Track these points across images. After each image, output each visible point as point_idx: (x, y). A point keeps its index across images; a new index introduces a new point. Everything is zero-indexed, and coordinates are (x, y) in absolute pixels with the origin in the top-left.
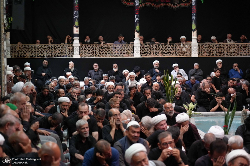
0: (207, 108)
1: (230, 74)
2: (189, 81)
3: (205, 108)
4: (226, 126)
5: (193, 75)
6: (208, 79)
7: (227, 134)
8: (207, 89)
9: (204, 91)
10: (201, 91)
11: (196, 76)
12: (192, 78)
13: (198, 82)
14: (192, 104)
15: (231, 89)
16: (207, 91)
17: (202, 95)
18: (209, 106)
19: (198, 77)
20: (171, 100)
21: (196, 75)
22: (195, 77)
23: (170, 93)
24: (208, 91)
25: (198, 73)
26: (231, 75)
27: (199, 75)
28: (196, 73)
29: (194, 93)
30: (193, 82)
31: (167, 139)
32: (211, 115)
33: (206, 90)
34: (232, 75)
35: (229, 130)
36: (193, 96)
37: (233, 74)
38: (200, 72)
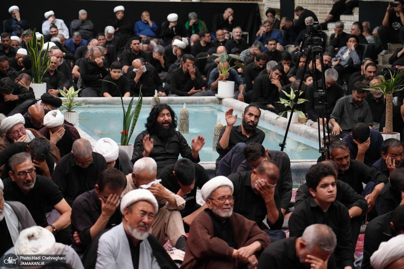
0: (98, 89)
1: (136, 29)
2: (71, 39)
3: (95, 90)
4: (125, 131)
5: (77, 30)
6: (100, 40)
7: (127, 145)
8: (98, 59)
9: (93, 61)
10: (89, 61)
11: (81, 31)
12: (76, 34)
13: (85, 41)
14: (73, 90)
15: (137, 61)
16: (98, 63)
17: (90, 68)
18: (101, 86)
19: (85, 33)
20: (40, 77)
21: (82, 29)
22: (80, 33)
23: (39, 67)
24: (100, 61)
25: (86, 27)
26: (137, 31)
27: (87, 30)
28: (82, 27)
29: (77, 61)
30: (76, 41)
31: (25, 165)
32: (104, 103)
33: (96, 60)
34: (140, 31)
35: (129, 138)
36: (76, 67)
37: (141, 28)
38: (89, 25)
